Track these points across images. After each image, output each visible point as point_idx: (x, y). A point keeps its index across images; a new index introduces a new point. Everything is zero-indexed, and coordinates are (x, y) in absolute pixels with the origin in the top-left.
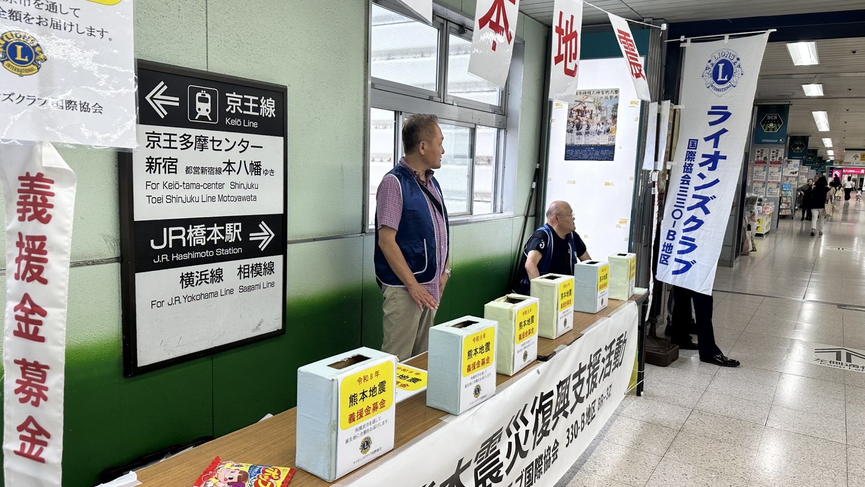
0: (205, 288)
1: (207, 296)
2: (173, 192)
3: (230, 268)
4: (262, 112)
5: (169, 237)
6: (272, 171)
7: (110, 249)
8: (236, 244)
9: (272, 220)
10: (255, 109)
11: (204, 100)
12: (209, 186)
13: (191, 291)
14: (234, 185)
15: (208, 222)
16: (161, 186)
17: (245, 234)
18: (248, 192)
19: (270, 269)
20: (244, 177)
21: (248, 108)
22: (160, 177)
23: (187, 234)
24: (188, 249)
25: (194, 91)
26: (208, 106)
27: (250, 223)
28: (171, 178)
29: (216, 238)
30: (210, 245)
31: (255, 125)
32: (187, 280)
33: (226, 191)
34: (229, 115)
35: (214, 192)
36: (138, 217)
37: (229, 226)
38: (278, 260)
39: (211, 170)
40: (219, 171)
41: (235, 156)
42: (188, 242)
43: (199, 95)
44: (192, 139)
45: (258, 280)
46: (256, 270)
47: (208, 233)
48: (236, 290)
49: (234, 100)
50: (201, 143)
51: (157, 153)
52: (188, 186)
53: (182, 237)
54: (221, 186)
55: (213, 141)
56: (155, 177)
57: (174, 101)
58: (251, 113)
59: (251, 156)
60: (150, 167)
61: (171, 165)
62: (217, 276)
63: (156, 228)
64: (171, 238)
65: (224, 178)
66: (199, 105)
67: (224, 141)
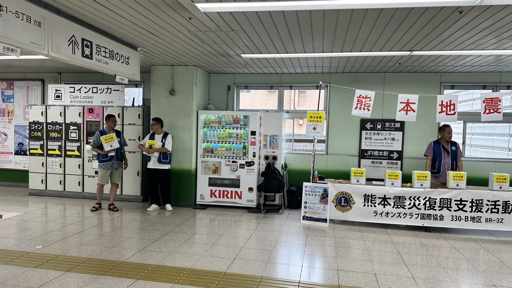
0: (377, 165)
1: (378, 167)
2: (371, 144)
3: (385, 162)
4: (396, 126)
5: (369, 153)
6: (399, 140)
7: (357, 154)
8: (386, 156)
9: (397, 152)
10: (394, 126)
12: (380, 143)
13: (373, 165)
14: (386, 143)
15: (379, 151)
16: (368, 143)
17: (389, 154)
18: (391, 145)
19: (397, 164)
20: (389, 141)
21: (392, 126)
22: (368, 141)
23: (373, 153)
24: (373, 156)
25: (377, 123)
26: (380, 126)
27: (391, 152)
28: (370, 141)
29: (381, 155)
30: (379, 156)
31: (393, 129)
32: (373, 162)
33: (384, 144)
34: (386, 128)
35: (381, 144)
36: (362, 148)
37: (385, 152)
38: (399, 162)
39: (380, 140)
40: (382, 140)
41: (387, 137)
44: (376, 133)
45: (392, 166)
46: (392, 163)
47: (379, 153)
48: (386, 167)
49: (387, 124)
50: (378, 134)
51: (367, 136)
52: (374, 143)
53: (372, 153)
54: (383, 143)
55: (381, 133)
56: (366, 141)
57: (372, 126)
58: (392, 127)
59: (392, 136)
60: (366, 139)
61: (371, 139)
62: (381, 163)
63: (366, 151)
64: (370, 153)
65: (384, 141)
66: (378, 126)
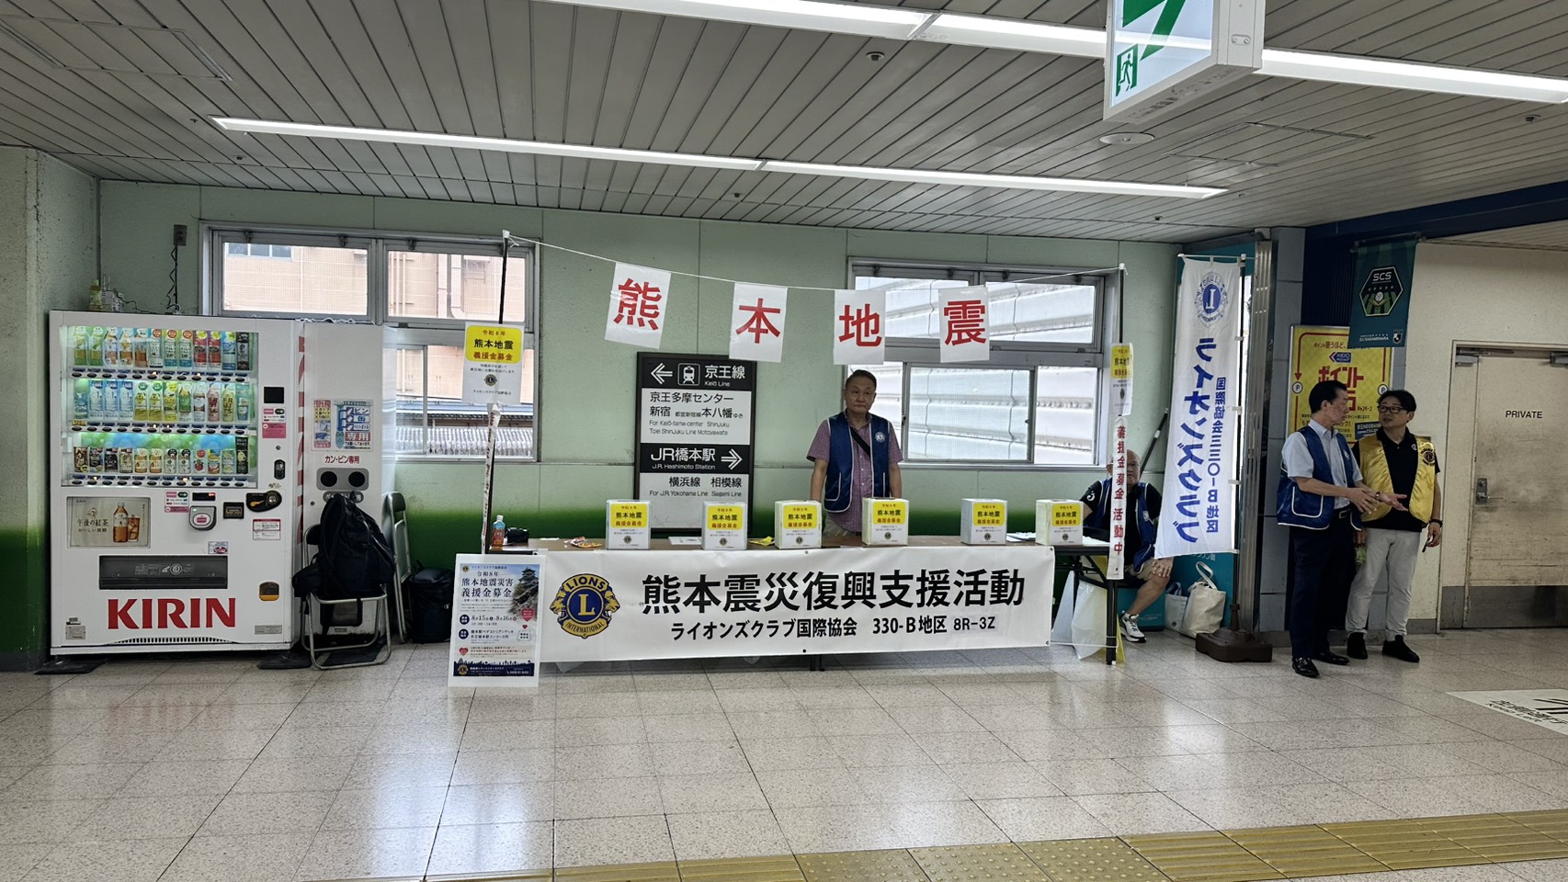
0: (686, 489)
1: (687, 494)
2: (667, 428)
3: (706, 479)
4: (734, 376)
5: (663, 454)
6: (741, 415)
7: (629, 458)
8: (711, 462)
9: (739, 449)
10: (727, 374)
11: (690, 372)
12: (691, 424)
13: (676, 489)
14: (710, 424)
15: (690, 447)
16: (659, 423)
17: (718, 456)
18: (721, 429)
19: (738, 483)
20: (718, 419)
21: (722, 374)
22: (659, 418)
23: (675, 453)
24: (675, 462)
25: (682, 367)
26: (693, 375)
27: (723, 450)
28: (666, 419)
29: (695, 458)
30: (691, 462)
31: (728, 384)
32: (674, 482)
33: (704, 427)
34: (708, 379)
35: (695, 428)
36: (643, 440)
37: (705, 451)
38: (745, 478)
39: (693, 414)
40: (699, 415)
41: (712, 405)
42: (675, 458)
43: (686, 369)
44: (681, 396)
45: (727, 489)
46: (726, 483)
47: (690, 454)
48: (710, 494)
49: (711, 370)
50: (687, 398)
51: (656, 404)
52: (677, 424)
53: (672, 455)
54: (700, 424)
55: (695, 396)
56: (655, 418)
57: (669, 374)
58: (725, 377)
59: (724, 405)
60: (653, 413)
61: (666, 411)
62: (696, 482)
63: (655, 448)
64: (664, 454)
65: (703, 419)
66: (685, 375)
67: (703, 396)
